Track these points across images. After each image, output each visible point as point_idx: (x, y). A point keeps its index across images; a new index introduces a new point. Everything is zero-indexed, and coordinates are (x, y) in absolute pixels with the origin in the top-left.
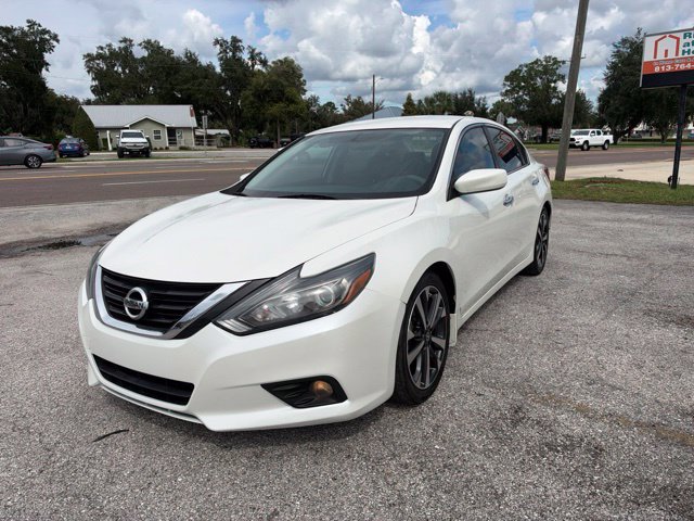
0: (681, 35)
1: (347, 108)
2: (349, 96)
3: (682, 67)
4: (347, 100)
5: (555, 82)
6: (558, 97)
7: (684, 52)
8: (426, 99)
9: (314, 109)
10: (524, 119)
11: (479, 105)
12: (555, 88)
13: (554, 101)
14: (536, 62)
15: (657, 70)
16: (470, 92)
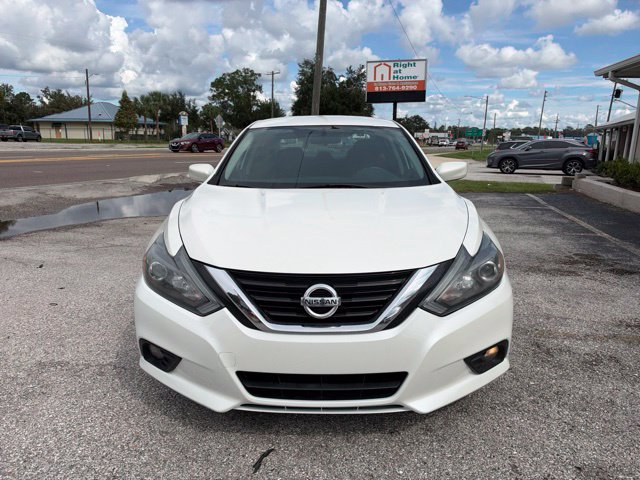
0: (391, 64)
1: (45, 100)
2: (47, 88)
3: (394, 89)
4: (44, 92)
5: (254, 91)
6: (257, 105)
7: (394, 77)
8: (142, 97)
9: (8, 99)
10: (231, 122)
11: (189, 106)
12: (254, 97)
13: (255, 108)
14: (237, 72)
15: (377, 89)
16: (180, 94)
